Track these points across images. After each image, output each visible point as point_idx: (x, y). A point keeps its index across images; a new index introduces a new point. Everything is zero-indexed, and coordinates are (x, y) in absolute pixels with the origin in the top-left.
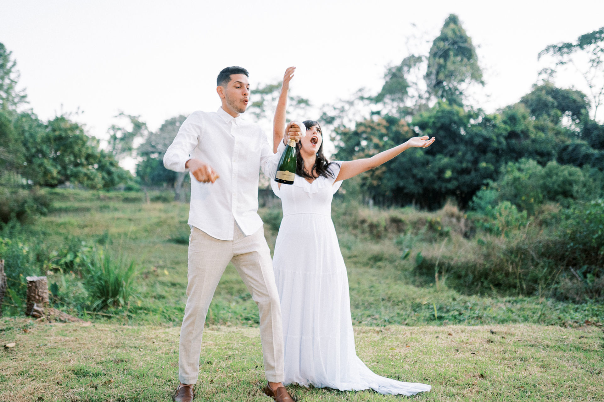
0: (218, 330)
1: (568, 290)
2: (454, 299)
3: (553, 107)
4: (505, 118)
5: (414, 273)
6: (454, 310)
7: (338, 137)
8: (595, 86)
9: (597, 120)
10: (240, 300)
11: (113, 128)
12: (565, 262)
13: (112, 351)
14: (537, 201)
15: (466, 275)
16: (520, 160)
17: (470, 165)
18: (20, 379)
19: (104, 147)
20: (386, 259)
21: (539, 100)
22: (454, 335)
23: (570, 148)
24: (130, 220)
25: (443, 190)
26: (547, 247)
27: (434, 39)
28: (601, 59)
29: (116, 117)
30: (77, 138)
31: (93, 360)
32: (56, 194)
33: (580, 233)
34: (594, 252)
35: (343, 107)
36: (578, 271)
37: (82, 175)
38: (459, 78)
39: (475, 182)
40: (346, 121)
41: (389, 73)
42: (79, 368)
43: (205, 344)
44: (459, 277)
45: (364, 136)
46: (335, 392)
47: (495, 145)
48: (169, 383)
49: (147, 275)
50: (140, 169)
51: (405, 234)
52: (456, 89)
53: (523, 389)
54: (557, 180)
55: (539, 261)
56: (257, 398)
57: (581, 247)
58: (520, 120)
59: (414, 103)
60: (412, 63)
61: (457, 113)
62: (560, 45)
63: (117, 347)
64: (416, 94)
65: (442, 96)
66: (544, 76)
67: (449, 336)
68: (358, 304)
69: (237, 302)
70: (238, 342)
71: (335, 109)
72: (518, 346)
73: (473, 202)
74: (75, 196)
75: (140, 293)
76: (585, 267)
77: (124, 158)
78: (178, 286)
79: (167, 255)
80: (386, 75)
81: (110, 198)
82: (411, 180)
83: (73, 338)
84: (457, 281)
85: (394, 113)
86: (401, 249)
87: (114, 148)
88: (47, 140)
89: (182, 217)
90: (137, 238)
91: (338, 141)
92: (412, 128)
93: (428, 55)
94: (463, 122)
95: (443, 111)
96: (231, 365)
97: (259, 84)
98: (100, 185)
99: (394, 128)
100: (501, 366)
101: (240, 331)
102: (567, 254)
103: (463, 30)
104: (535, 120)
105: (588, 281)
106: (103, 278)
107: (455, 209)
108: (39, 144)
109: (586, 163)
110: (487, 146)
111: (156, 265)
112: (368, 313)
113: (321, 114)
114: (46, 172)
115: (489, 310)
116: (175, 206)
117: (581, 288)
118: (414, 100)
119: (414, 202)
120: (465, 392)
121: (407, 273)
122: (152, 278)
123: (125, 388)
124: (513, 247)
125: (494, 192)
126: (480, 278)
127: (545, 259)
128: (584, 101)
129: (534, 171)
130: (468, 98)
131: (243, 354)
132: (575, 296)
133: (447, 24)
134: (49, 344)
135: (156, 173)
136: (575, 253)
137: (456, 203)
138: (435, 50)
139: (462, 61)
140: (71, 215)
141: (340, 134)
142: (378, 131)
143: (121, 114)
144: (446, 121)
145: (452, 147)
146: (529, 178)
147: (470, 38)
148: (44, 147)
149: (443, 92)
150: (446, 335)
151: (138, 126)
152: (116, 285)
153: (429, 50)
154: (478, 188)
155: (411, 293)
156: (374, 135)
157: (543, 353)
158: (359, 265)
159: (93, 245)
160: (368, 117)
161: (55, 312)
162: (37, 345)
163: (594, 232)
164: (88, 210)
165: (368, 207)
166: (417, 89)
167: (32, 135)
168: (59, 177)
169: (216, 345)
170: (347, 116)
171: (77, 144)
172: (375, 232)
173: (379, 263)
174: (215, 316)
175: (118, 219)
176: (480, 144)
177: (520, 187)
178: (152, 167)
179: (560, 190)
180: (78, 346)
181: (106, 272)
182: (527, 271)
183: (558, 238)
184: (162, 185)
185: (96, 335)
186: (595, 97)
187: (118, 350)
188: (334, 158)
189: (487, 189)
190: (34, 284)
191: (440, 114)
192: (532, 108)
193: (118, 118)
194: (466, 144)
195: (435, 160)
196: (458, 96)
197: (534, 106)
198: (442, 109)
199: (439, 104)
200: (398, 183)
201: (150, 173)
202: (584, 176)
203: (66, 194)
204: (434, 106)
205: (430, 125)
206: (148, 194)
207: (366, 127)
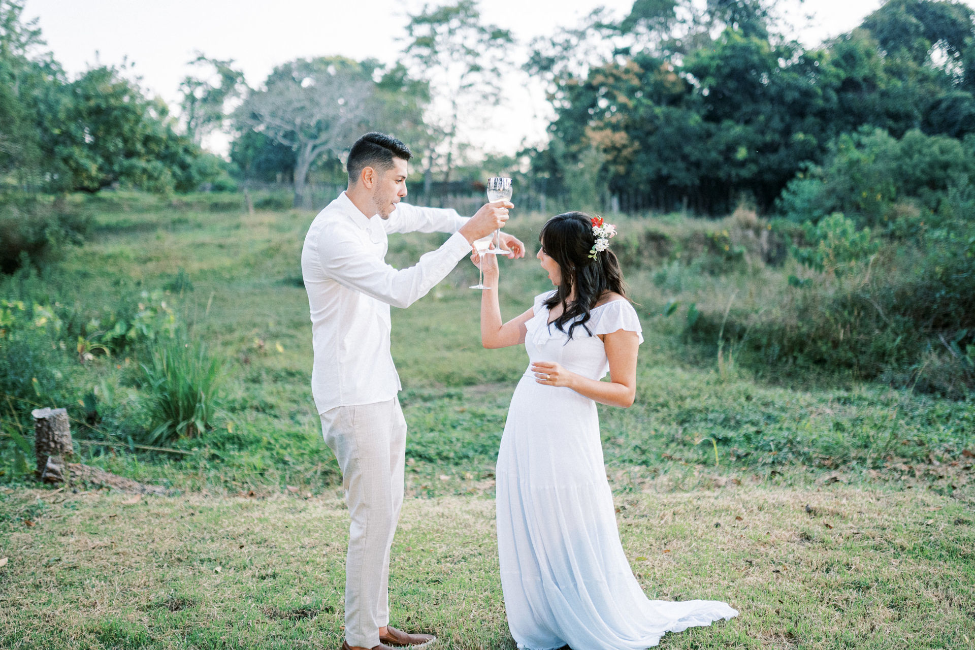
1: (934, 374)
2: (748, 398)
3: (918, 34)
4: (837, 57)
5: (684, 340)
6: (747, 422)
7: (560, 95)
11: (189, 82)
12: (930, 322)
13: (169, 574)
14: (886, 199)
15: (769, 345)
16: (860, 129)
17: (777, 137)
21: (895, 22)
23: (944, 105)
24: (221, 246)
25: (734, 179)
26: (902, 295)
29: (192, 63)
30: (126, 109)
31: (136, 599)
32: (101, 200)
33: (958, 272)
35: (568, 41)
37: (138, 172)
39: (786, 166)
40: (572, 66)
42: (109, 625)
44: (758, 348)
45: (603, 90)
47: (820, 102)
49: (248, 355)
50: (237, 150)
51: (671, 262)
52: (756, 7)
54: (921, 162)
55: (888, 322)
57: (958, 296)
58: (861, 59)
59: (686, 33)
61: (758, 50)
63: (179, 562)
64: (689, 17)
65: (733, 20)
67: (737, 522)
71: (554, 44)
72: (853, 550)
73: (782, 199)
74: (131, 203)
76: (964, 332)
77: (209, 132)
81: (188, 205)
82: (681, 165)
83: (107, 541)
84: (754, 355)
85: (653, 51)
86: (664, 295)
87: (192, 118)
88: (76, 115)
90: (232, 279)
91: (560, 100)
92: (682, 74)
94: (766, 65)
95: (733, 47)
97: (426, 6)
98: (169, 186)
99: (653, 77)
102: (935, 306)
104: (886, 58)
105: (968, 358)
106: (167, 388)
107: (752, 217)
108: (64, 122)
109: (968, 132)
110: (807, 105)
111: (264, 333)
113: (532, 55)
114: (79, 169)
116: (294, 217)
117: (956, 371)
118: (686, 27)
119: (685, 200)
121: (671, 338)
122: (254, 363)
124: (845, 297)
125: (816, 182)
126: (792, 349)
127: (898, 317)
128: (970, 22)
129: (883, 147)
130: (775, 21)
132: (946, 384)
134: (65, 557)
135: (263, 157)
136: (948, 305)
137: (755, 204)
141: (563, 88)
142: (626, 81)
143: (201, 58)
144: (738, 63)
145: (747, 108)
146: (875, 161)
148: (73, 127)
149: (734, 12)
150: (732, 520)
151: (230, 78)
152: (190, 398)
154: (791, 176)
155: (678, 384)
156: (619, 89)
157: (894, 568)
160: (609, 57)
161: (83, 470)
162: (45, 561)
164: (152, 227)
166: (690, 9)
167: (50, 108)
168: (102, 176)
170: (575, 55)
171: (127, 120)
172: (622, 256)
175: (202, 245)
176: (795, 102)
177: (858, 176)
178: (255, 148)
179: (924, 177)
181: (171, 378)
182: (868, 337)
183: (919, 279)
184: (274, 178)
188: (554, 128)
189: (805, 177)
190: (45, 423)
191: (728, 52)
192: (881, 36)
193: (196, 64)
194: (772, 100)
195: (720, 129)
196: (758, 18)
197: (885, 33)
198: (732, 43)
199: (727, 33)
200: (659, 170)
201: (254, 158)
202: (966, 153)
203: (116, 200)
204: (720, 39)
205: (712, 70)
206: (250, 196)
207: (606, 76)
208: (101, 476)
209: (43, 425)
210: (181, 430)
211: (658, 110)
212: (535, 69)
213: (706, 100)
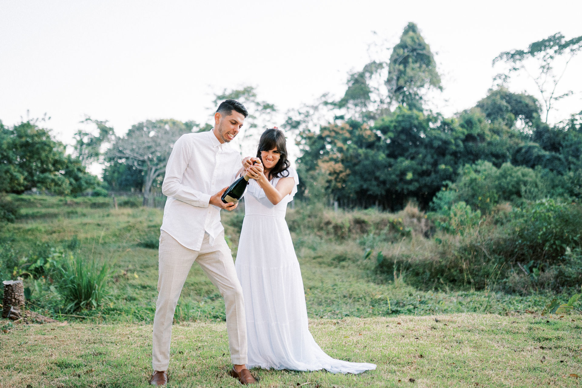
0: (188, 326)
1: (516, 284)
2: (411, 295)
3: (507, 111)
4: (462, 122)
5: (375, 272)
6: (409, 305)
7: (303, 142)
8: (546, 91)
9: (548, 123)
10: (209, 300)
11: (80, 133)
12: (514, 258)
13: (90, 346)
14: (493, 201)
15: (424, 272)
16: (476, 162)
17: (430, 167)
18: (7, 372)
19: (71, 152)
20: (349, 259)
21: (494, 104)
22: (402, 324)
23: (523, 150)
24: (99, 225)
25: (405, 192)
26: (498, 244)
27: (394, 46)
28: (551, 65)
29: (82, 122)
30: (44, 144)
31: (74, 354)
32: (22, 200)
33: (528, 230)
34: (540, 248)
35: (308, 112)
36: (525, 266)
37: (49, 181)
38: (419, 84)
39: (435, 184)
40: (310, 126)
41: (351, 80)
42: (61, 361)
43: (177, 338)
44: (417, 274)
45: (329, 140)
46: (293, 372)
47: (454, 147)
48: (145, 370)
49: (117, 278)
50: (107, 174)
51: (368, 235)
52: (416, 94)
53: (455, 365)
54: (511, 181)
55: (490, 257)
56: (224, 379)
57: (528, 243)
58: (476, 124)
59: (376, 108)
60: (374, 69)
61: (417, 118)
62: (513, 52)
63: (95, 343)
64: (378, 99)
65: (403, 101)
66: (499, 81)
67: (398, 325)
68: (321, 302)
69: (206, 302)
70: (207, 335)
71: (300, 113)
72: (457, 332)
73: (433, 203)
74: (42, 202)
75: (112, 296)
76: (532, 262)
77: (91, 163)
78: (148, 288)
79: (136, 259)
80: (349, 81)
81: (78, 204)
82: (374, 183)
83: (51, 336)
84: (415, 278)
85: (357, 118)
86: (364, 249)
87: (81, 154)
88: (13, 146)
89: (150, 221)
90: (105, 243)
91: (303, 145)
92: (374, 131)
93: (388, 62)
94: (422, 127)
95: (403, 116)
96: (200, 353)
97: (225, 90)
98: (67, 191)
99: (357, 133)
100: (439, 348)
101: (209, 326)
102: (516, 250)
103: (422, 37)
104: (490, 124)
105: (534, 275)
106: (75, 281)
107: (416, 210)
108: (5, 151)
109: (537, 165)
110: (446, 149)
111: (126, 269)
112: (329, 309)
113: (287, 119)
114: (13, 179)
115: (442, 303)
116: (143, 210)
117: (527, 282)
118: (376, 105)
119: (377, 203)
120: (404, 369)
121: (368, 272)
122: (122, 281)
123: (105, 375)
124: (467, 246)
125: (453, 192)
126: (437, 274)
127: (496, 256)
128: (536, 105)
129: (490, 172)
130: (427, 103)
131: (212, 345)
132: (522, 289)
133: (406, 32)
134: (30, 342)
135: (124, 177)
136: (523, 249)
137: (417, 203)
138: (396, 57)
139: (420, 67)
140: (39, 221)
141: (305, 138)
142: (342, 134)
143: (88, 119)
144: (406, 125)
145: (412, 150)
146: (485, 179)
147: (428, 46)
148: (11, 154)
149: (403, 97)
150: (395, 325)
151: (105, 131)
152: (89, 288)
153: (389, 57)
154: (438, 189)
155: (371, 289)
156: (338, 139)
157: (477, 337)
158: (323, 265)
159: (62, 250)
160: (332, 121)
161: (31, 314)
162: (19, 343)
163: (539, 229)
164: (55, 216)
165: (333, 209)
166: (379, 95)
168: (26, 183)
169: (187, 338)
170: (312, 120)
171: (44, 150)
172: (339, 233)
173: (343, 263)
174: (186, 315)
175: (85, 224)
176: (439, 147)
177: (476, 188)
178: (119, 172)
179: (514, 190)
180: (58, 343)
181: (78, 275)
182: (479, 267)
183: (507, 235)
184: (130, 190)
185: (74, 333)
186: (546, 101)
187: (96, 345)
188: (299, 161)
189: (446, 190)
190: (10, 288)
191: (400, 119)
192: (487, 112)
193: (85, 122)
194: (426, 147)
195: (397, 163)
196: (418, 101)
197: (489, 110)
198: (402, 113)
199: (399, 108)
200: (362, 186)
201: (118, 178)
202: (536, 176)
203: (32, 200)
204: (395, 111)
205: (392, 129)
206: (116, 199)
207: (330, 131)
208: (41, 318)
209: (9, 289)
210: (83, 305)
211: (361, 151)
212: (288, 127)
213: (388, 146)
